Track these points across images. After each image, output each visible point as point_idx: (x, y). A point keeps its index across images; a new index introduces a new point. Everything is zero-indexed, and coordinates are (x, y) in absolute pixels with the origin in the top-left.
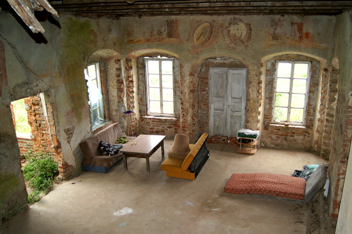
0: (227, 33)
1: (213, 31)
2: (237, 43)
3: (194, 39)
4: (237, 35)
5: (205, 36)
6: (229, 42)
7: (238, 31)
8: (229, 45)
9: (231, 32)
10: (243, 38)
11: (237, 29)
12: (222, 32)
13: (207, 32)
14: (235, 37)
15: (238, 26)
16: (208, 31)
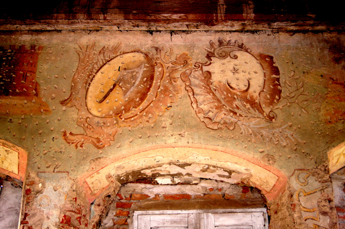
0: (202, 80)
1: (157, 74)
2: (238, 108)
3: (89, 98)
4: (233, 85)
5: (127, 90)
6: (212, 105)
7: (237, 75)
8: (211, 115)
9: (216, 78)
10: (256, 95)
11: (232, 68)
12: (185, 77)
13: (134, 77)
14: (228, 91)
15: (236, 62)
16: (140, 76)
